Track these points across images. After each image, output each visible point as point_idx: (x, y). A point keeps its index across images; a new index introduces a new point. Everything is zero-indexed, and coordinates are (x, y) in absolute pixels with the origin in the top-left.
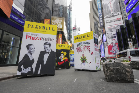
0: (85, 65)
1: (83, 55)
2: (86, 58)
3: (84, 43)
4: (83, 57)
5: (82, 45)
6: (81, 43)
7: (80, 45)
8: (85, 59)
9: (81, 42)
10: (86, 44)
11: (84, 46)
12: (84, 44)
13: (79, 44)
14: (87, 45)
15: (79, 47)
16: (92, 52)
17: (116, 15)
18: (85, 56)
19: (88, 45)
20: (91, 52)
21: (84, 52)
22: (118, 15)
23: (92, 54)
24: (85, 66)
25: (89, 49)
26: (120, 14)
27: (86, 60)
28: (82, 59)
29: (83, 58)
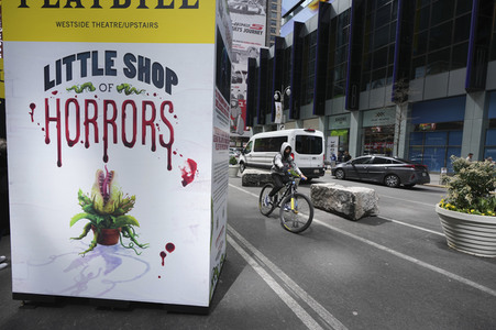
0: (116, 262)
1: (105, 181)
2: (129, 205)
3: (119, 64)
4: (106, 197)
5: (90, 78)
6: (83, 56)
7: (77, 80)
8: (117, 213)
9: (91, 49)
10: (135, 83)
11: (120, 99)
12: (121, 78)
13: (69, 60)
14: (151, 88)
15: (64, 91)
16: (193, 165)
17: (253, 13)
18: (120, 189)
19: (162, 95)
20: (180, 163)
21: (117, 150)
22: (259, 13)
23: (186, 180)
24: (116, 274)
25: (163, 130)
26: (263, 12)
27: (134, 229)
28: (92, 210)
29: (99, 200)
